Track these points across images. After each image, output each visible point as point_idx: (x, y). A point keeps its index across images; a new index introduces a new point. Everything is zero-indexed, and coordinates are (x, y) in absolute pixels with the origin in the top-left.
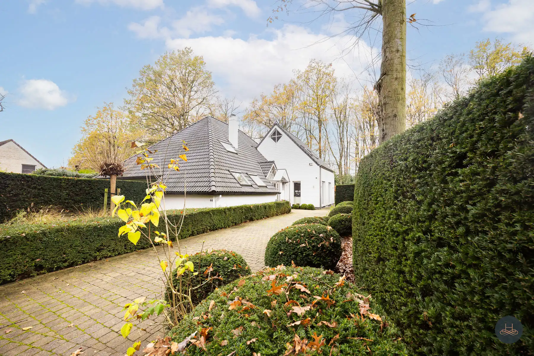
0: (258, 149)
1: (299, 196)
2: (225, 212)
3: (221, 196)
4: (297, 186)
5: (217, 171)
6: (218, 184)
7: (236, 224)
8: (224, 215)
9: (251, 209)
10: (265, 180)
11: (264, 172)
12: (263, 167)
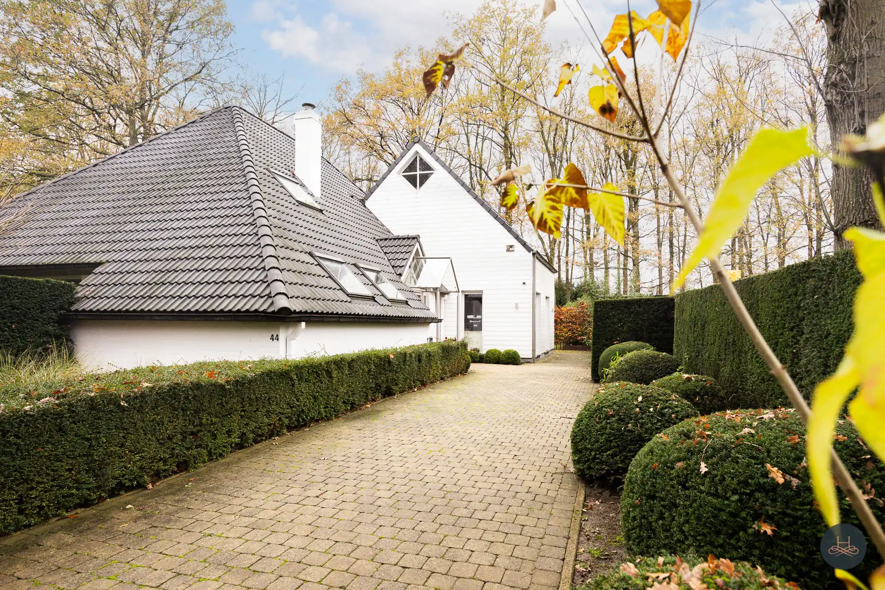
0: (367, 203)
1: (479, 328)
2: (329, 373)
3: (303, 324)
4: (473, 303)
5: (282, 253)
6: (292, 291)
7: (353, 407)
8: (325, 380)
9: (389, 362)
10: (401, 286)
11: (393, 263)
12: (390, 249)
